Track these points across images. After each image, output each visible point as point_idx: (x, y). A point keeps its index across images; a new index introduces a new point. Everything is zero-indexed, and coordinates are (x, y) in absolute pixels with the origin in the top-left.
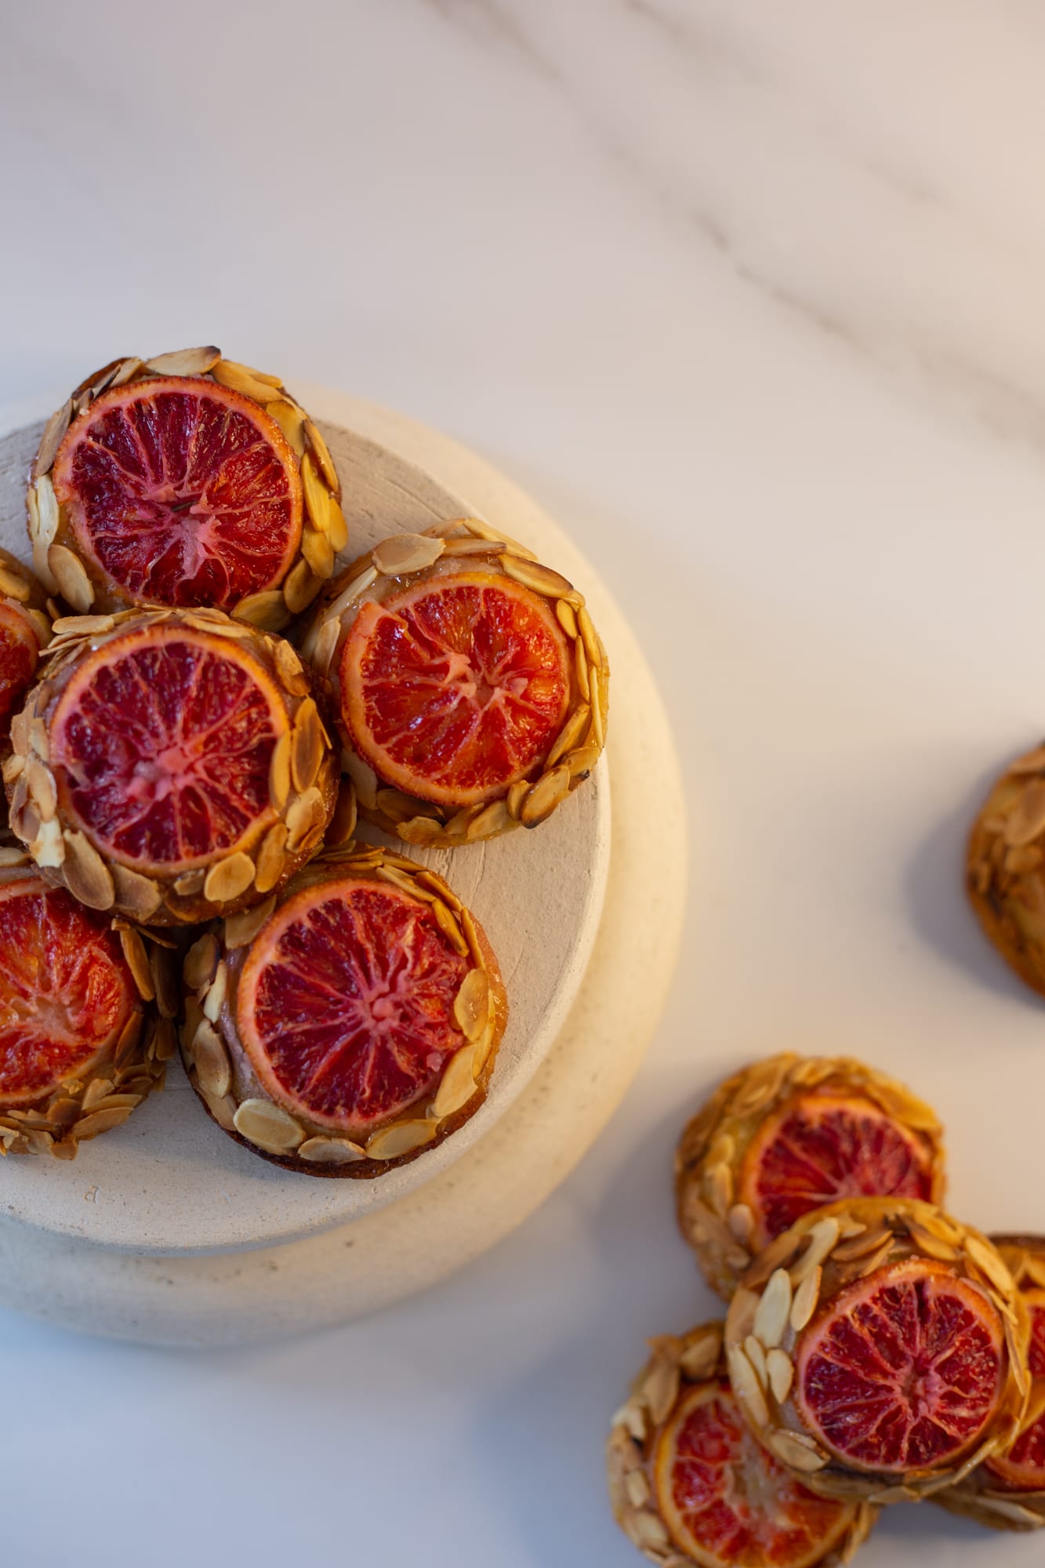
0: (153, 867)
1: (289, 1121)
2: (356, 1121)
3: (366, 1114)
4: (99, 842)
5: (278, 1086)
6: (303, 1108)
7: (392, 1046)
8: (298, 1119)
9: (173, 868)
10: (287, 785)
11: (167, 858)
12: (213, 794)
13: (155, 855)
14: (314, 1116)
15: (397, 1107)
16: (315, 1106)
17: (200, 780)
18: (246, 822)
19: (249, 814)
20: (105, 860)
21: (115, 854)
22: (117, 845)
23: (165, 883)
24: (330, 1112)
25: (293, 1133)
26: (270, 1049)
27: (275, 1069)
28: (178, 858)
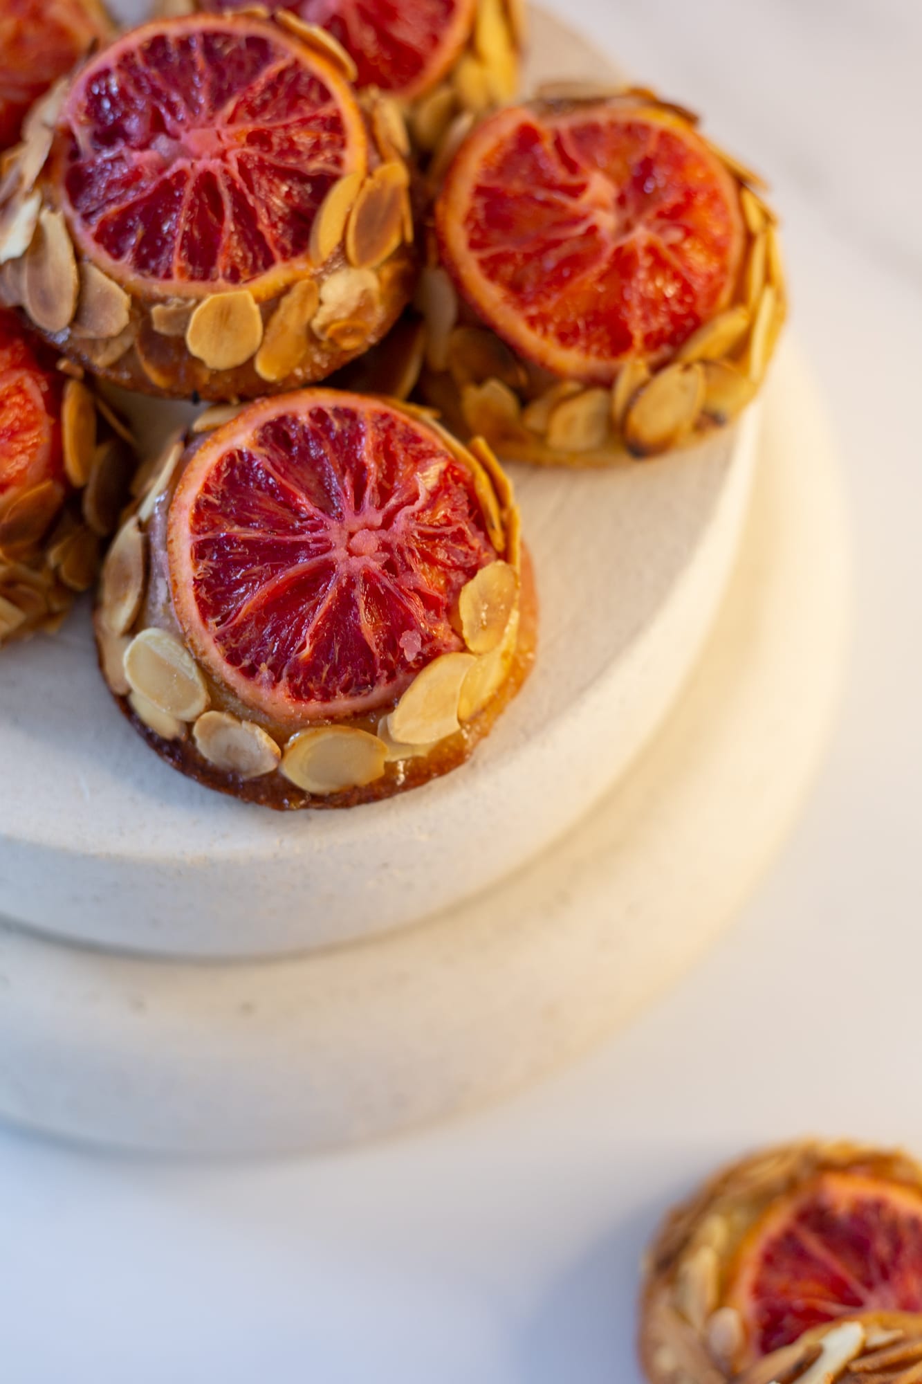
0: (133, 278)
1: (194, 675)
2: (279, 699)
3: (299, 694)
4: (78, 227)
5: (193, 610)
6: (215, 654)
7: (359, 595)
8: (206, 671)
9: (157, 287)
10: (336, 238)
11: (155, 273)
12: (239, 199)
13: (141, 263)
14: (228, 673)
15: (342, 703)
16: (233, 658)
17: (226, 172)
18: (269, 262)
19: (277, 254)
20: (78, 256)
21: (92, 249)
22: (98, 238)
23: (140, 305)
24: (250, 673)
25: (194, 695)
26: (200, 552)
27: (198, 583)
28: (168, 276)
